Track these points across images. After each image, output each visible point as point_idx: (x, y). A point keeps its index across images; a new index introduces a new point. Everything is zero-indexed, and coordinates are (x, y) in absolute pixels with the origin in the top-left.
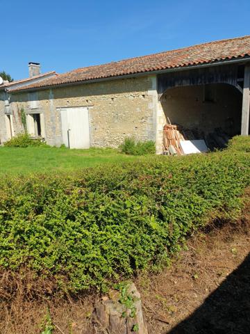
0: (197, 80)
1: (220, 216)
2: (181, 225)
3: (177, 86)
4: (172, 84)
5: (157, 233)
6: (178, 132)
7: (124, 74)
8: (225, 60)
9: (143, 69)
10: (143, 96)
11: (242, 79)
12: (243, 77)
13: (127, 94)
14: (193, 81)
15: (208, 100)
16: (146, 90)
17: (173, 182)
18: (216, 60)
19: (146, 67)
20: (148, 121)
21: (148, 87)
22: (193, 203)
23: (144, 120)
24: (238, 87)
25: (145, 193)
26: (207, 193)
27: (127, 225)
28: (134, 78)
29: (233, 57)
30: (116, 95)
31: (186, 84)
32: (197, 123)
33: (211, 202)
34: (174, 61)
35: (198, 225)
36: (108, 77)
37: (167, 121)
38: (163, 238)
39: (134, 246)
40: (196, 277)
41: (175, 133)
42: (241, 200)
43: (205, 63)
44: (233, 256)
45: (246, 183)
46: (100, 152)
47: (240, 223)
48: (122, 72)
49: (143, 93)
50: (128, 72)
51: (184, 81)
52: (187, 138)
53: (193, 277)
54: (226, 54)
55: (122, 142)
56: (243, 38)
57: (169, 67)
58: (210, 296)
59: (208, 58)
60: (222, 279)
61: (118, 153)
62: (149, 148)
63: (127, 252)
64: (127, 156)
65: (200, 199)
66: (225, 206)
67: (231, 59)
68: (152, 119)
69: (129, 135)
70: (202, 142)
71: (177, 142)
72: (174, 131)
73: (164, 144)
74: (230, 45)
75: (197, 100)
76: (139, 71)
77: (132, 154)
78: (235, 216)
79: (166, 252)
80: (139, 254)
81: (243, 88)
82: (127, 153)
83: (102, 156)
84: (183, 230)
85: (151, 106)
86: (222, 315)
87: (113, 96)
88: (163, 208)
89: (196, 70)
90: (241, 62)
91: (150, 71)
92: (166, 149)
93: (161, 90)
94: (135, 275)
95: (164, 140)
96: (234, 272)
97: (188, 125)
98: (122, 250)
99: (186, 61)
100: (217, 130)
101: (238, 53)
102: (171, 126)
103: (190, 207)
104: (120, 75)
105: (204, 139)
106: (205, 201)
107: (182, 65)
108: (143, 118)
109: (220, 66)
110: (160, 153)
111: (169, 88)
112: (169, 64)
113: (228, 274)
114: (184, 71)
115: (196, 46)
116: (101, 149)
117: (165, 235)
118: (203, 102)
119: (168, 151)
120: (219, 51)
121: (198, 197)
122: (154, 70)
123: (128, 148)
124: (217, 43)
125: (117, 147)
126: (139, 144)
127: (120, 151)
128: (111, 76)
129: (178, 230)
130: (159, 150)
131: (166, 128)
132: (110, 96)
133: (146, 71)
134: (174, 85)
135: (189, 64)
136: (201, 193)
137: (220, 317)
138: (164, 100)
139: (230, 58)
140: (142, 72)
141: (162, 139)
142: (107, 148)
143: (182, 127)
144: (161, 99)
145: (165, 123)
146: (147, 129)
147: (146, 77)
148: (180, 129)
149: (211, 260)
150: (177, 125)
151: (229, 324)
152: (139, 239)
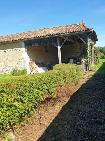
0: (41, 43)
1: (48, 97)
2: (31, 103)
3: (33, 46)
4: (31, 45)
5: (20, 109)
6: (36, 64)
7: (9, 41)
8: (50, 35)
9: (17, 39)
10: (19, 50)
11: (57, 43)
12: (57, 42)
13: (11, 50)
14: (39, 44)
15: (46, 51)
16: (20, 48)
17: (26, 86)
18: (47, 35)
19: (19, 38)
20: (23, 61)
21: (21, 46)
22: (35, 93)
23: (20, 60)
24: (56, 46)
25: (13, 93)
26: (41, 88)
27: (5, 108)
28: (14, 43)
29: (53, 34)
30: (6, 50)
31: (36, 45)
32: (43, 60)
33: (43, 91)
34: (31, 36)
35: (38, 102)
36: (2, 42)
37: (31, 60)
38: (23, 110)
39: (9, 116)
40: (41, 123)
41: (34, 65)
42: (55, 89)
43: (42, 36)
44: (56, 111)
45: (56, 82)
46: (1, 76)
47: (56, 98)
48: (8, 40)
49: (19, 49)
50: (11, 40)
51: (35, 44)
52: (39, 66)
53: (40, 124)
54: (50, 33)
55: (11, 70)
56: (56, 28)
57: (29, 38)
58: (46, 130)
59: (44, 35)
60: (51, 121)
61: (10, 75)
62: (24, 72)
63: (6, 119)
64: (14, 76)
65: (38, 91)
66: (49, 92)
67: (52, 35)
68: (24, 60)
69: (14, 67)
70: (45, 67)
71: (35, 68)
72: (34, 64)
73: (30, 70)
74: (51, 30)
75: (42, 51)
76: (16, 40)
77: (16, 75)
78: (54, 95)
79: (26, 115)
80: (12, 119)
81: (57, 46)
82: (14, 75)
83: (2, 78)
84: (32, 105)
85: (23, 54)
86: (51, 135)
87: (5, 50)
88: (22, 97)
89: (39, 39)
90: (56, 36)
91: (21, 39)
92: (32, 72)
93: (27, 48)
94: (12, 129)
95: (30, 68)
96: (56, 118)
97: (40, 61)
98: (3, 119)
99: (35, 36)
100: (51, 62)
101: (54, 33)
102: (32, 62)
103: (34, 95)
104: (8, 41)
105: (46, 66)
106: (40, 91)
107: (34, 37)
108: (20, 59)
109: (48, 38)
110: (29, 74)
111: (30, 47)
112: (28, 37)
113: (53, 119)
114: (35, 40)
115: (39, 30)
116: (2, 75)
117: (24, 108)
118: (44, 52)
119: (32, 73)
120: (48, 32)
121: (37, 90)
122: (22, 39)
123: (14, 73)
124: (47, 29)
125: (9, 73)
126: (19, 71)
127: (11, 75)
128: (3, 42)
129: (30, 105)
130: (29, 72)
131: (30, 63)
132: (4, 50)
133: (19, 40)
134: (32, 45)
135: (37, 37)
136: (39, 88)
137: (49, 137)
138: (28, 52)
139: (56, 34)
140: (17, 40)
141: (29, 68)
142: (4, 74)
143: (37, 62)
144: (27, 51)
145: (30, 61)
146: (22, 64)
147: (19, 42)
148: (37, 63)
149: (47, 115)
150: (35, 61)
151: (53, 139)
152: (12, 112)
